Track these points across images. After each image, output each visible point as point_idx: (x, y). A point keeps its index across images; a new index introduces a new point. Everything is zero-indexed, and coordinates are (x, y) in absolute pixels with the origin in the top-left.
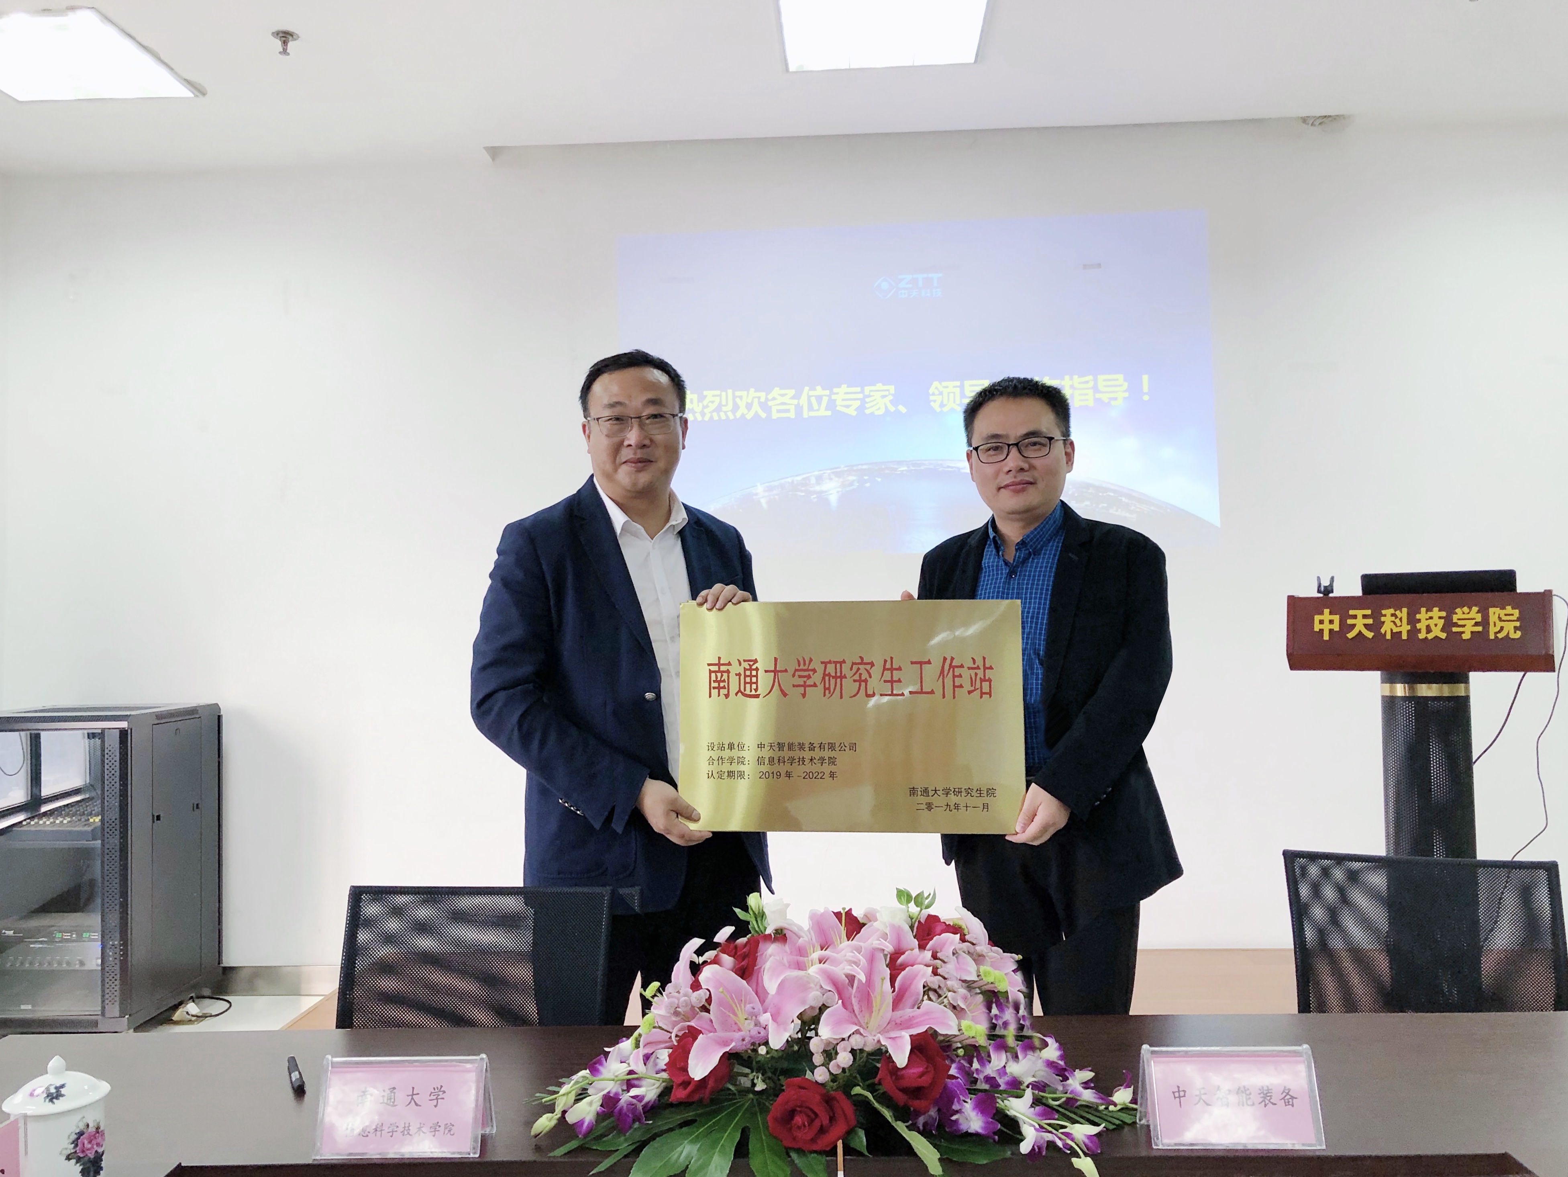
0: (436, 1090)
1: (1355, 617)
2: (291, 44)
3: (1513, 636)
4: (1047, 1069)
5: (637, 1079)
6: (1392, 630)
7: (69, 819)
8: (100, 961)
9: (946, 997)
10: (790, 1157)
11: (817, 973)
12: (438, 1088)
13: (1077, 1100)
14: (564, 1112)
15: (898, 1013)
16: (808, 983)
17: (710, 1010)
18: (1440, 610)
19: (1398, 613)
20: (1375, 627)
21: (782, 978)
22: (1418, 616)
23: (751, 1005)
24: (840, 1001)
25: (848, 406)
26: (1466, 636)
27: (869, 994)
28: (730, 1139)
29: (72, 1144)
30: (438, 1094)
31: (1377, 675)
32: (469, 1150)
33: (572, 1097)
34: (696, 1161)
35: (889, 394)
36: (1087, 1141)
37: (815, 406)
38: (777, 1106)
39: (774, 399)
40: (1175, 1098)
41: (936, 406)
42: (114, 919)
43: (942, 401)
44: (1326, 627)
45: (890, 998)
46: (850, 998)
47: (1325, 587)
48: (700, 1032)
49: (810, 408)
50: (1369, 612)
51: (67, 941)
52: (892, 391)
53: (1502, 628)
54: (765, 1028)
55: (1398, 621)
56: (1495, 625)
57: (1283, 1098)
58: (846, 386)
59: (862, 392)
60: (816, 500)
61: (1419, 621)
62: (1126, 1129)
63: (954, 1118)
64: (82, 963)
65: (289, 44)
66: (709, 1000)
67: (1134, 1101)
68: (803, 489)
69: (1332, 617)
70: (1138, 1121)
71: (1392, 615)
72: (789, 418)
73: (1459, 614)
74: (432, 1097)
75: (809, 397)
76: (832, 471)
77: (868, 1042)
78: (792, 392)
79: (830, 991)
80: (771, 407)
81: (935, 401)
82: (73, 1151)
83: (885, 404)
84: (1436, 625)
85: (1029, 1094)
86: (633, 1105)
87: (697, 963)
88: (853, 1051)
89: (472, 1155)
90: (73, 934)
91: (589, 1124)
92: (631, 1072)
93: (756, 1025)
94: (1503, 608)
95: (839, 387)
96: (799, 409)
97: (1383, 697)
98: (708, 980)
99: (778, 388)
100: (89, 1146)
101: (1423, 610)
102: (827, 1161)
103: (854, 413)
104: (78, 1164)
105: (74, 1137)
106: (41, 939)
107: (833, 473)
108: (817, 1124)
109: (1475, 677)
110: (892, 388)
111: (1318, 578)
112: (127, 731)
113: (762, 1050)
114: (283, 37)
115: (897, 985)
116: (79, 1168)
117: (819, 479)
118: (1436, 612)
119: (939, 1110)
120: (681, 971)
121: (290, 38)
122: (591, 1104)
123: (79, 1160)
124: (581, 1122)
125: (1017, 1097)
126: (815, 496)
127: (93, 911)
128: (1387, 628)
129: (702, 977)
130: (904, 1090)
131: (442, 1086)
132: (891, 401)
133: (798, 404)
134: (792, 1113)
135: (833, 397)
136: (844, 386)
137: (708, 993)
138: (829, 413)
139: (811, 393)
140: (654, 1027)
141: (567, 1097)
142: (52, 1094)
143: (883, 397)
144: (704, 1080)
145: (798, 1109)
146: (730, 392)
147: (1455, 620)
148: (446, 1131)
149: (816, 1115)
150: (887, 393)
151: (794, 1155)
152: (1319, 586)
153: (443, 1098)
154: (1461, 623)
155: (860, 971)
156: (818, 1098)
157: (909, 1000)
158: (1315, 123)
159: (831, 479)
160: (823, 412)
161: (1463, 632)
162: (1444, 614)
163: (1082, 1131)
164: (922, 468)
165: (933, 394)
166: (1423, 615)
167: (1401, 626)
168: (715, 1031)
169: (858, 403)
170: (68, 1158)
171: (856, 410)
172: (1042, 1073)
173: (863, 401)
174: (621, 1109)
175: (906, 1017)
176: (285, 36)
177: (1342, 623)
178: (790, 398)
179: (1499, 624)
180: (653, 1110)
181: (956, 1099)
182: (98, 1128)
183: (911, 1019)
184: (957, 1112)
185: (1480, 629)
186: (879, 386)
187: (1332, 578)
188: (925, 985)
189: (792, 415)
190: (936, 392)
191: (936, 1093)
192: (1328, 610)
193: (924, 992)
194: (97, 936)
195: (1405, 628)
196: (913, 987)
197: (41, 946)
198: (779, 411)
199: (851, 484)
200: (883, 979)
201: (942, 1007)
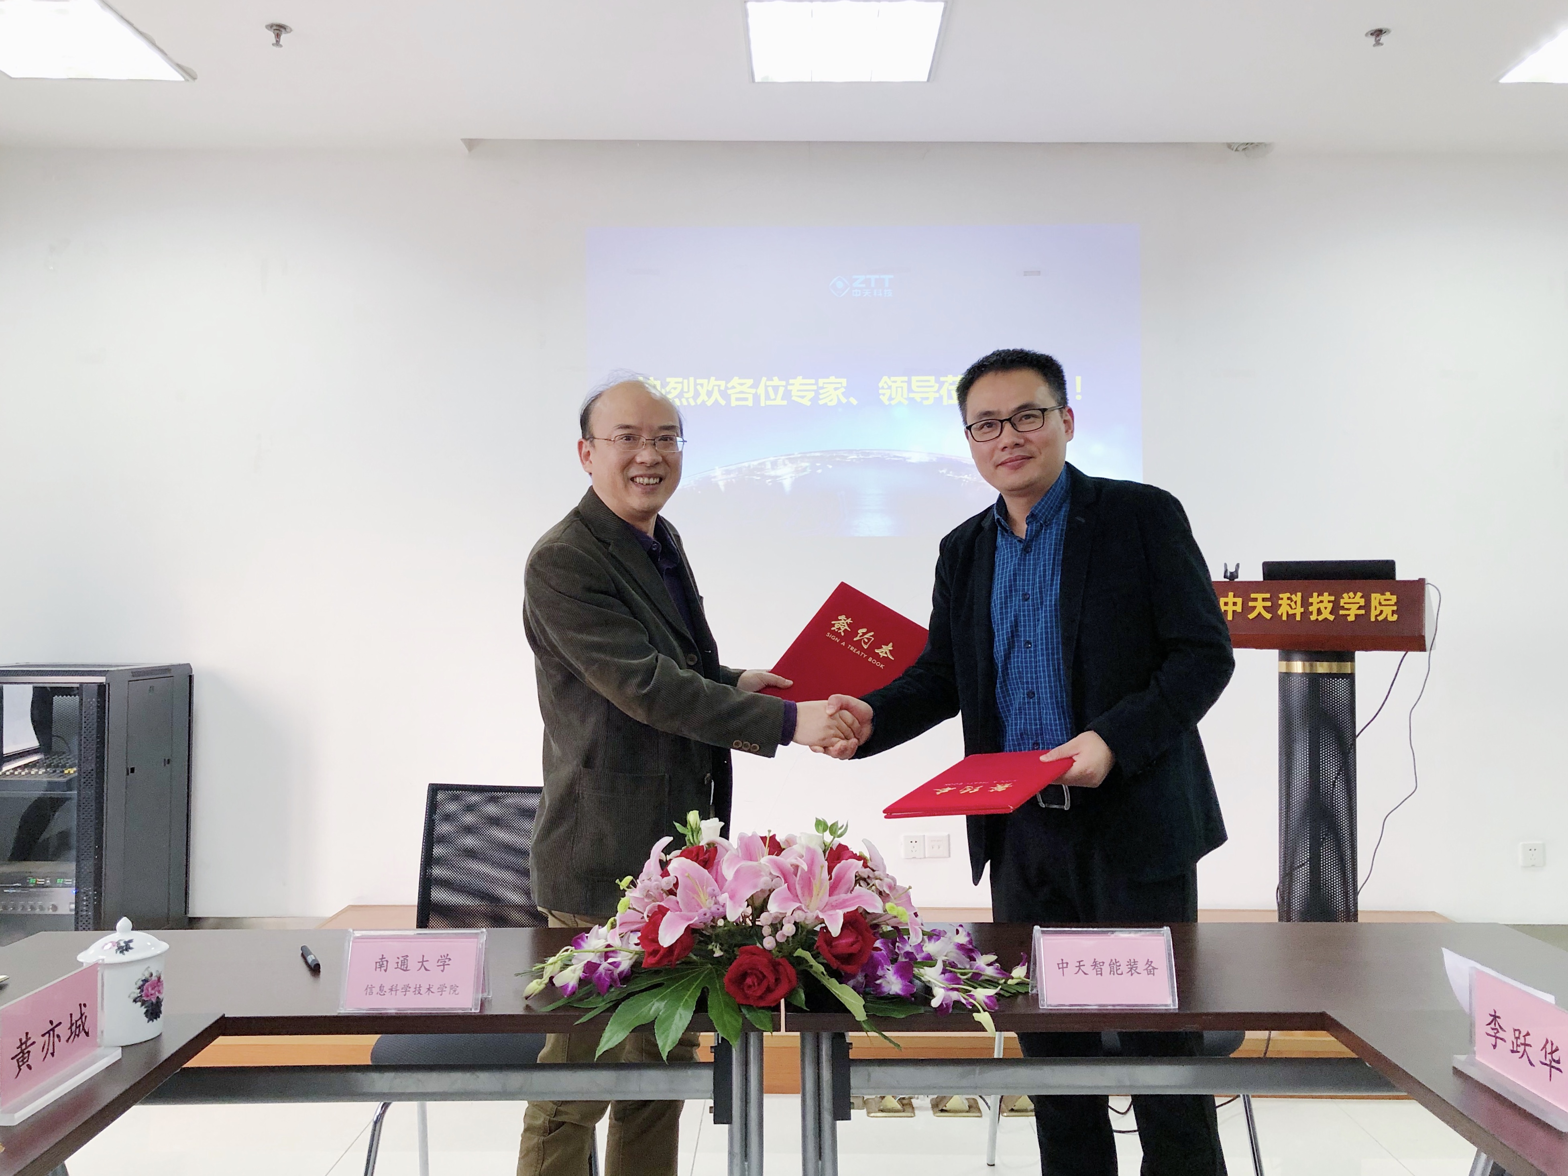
0: (443, 958)
1: (1255, 600)
2: (284, 37)
3: (1390, 619)
4: (958, 951)
5: (613, 952)
6: (1287, 612)
7: (44, 770)
8: (73, 906)
9: (873, 885)
10: (742, 1012)
11: (767, 862)
12: (444, 956)
13: (981, 975)
14: (551, 978)
15: (834, 898)
16: (760, 871)
17: (676, 893)
18: (1329, 595)
19: (1293, 597)
20: (1273, 609)
21: (738, 866)
22: (1311, 600)
23: (712, 888)
24: (786, 884)
25: (803, 397)
26: (1351, 618)
27: (810, 881)
28: (691, 998)
29: (138, 989)
30: (444, 962)
31: (1276, 652)
32: (471, 1007)
33: (559, 965)
34: (664, 1013)
35: (842, 387)
36: (987, 1001)
37: (772, 396)
38: (731, 971)
39: (733, 387)
40: (1059, 968)
41: (885, 399)
42: (89, 866)
43: (891, 395)
44: (1230, 609)
45: (827, 884)
46: (794, 884)
47: (1231, 573)
48: (668, 910)
49: (768, 397)
50: (1268, 596)
51: (43, 886)
52: (845, 384)
53: (1381, 612)
54: (723, 906)
55: (1293, 604)
56: (1376, 609)
57: (1147, 969)
58: (801, 377)
59: (816, 384)
60: (770, 484)
61: (1312, 604)
62: (1020, 997)
63: (878, 982)
64: (55, 908)
65: (282, 37)
66: (676, 885)
67: (1027, 976)
68: (759, 473)
69: (1236, 600)
70: (1030, 991)
71: (1288, 598)
72: (747, 406)
73: (1346, 598)
74: (439, 964)
75: (766, 387)
76: (787, 457)
77: (808, 916)
78: (750, 382)
79: (778, 877)
80: (730, 395)
81: (884, 395)
82: (139, 995)
83: (837, 396)
84: (1326, 608)
85: (939, 966)
86: (611, 970)
87: (665, 860)
88: (796, 924)
89: (473, 1011)
90: (47, 880)
91: (573, 988)
92: (609, 946)
93: (715, 903)
94: (1383, 594)
95: (795, 378)
96: (756, 397)
97: (1280, 673)
98: (675, 869)
99: (738, 378)
100: (153, 992)
101: (1315, 594)
102: (772, 1015)
103: (809, 404)
104: (144, 1007)
105: (140, 983)
106: (14, 885)
107: (787, 459)
108: (764, 985)
109: (1359, 655)
110: (844, 381)
111: (1226, 565)
112: (105, 686)
113: (721, 922)
114: (277, 30)
115: (833, 874)
116: (144, 1010)
117: (774, 464)
118: (1326, 597)
119: (866, 976)
120: (651, 866)
121: (283, 30)
122: (574, 971)
123: (143, 1003)
124: (566, 986)
125: (931, 967)
126: (770, 480)
127: (68, 860)
128: (1283, 610)
129: (670, 868)
130: (836, 957)
131: (448, 955)
132: (843, 393)
133: (756, 393)
134: (744, 976)
135: (789, 388)
136: (800, 378)
137: (676, 879)
138: (785, 403)
139: (769, 383)
140: (629, 908)
141: (554, 967)
142: (122, 947)
143: (836, 389)
144: (671, 947)
145: (749, 971)
146: (692, 379)
147: (1342, 604)
148: (452, 991)
149: (764, 976)
150: (839, 386)
151: (744, 1011)
152: (1226, 571)
153: (449, 965)
154: (1346, 606)
155: (803, 862)
156: (765, 960)
157: (843, 887)
158: (1239, 149)
159: (785, 465)
160: (779, 402)
161: (1349, 615)
162: (1332, 598)
163: (982, 994)
164: (871, 457)
165: (883, 388)
166: (1314, 599)
167: (1295, 609)
168: (681, 911)
169: (812, 394)
170: (135, 1001)
171: (810, 400)
172: (955, 955)
173: (817, 393)
174: (601, 974)
175: (841, 900)
176: (279, 29)
177: (1244, 604)
178: (749, 388)
179: (1379, 608)
180: (625, 978)
181: (879, 967)
182: (159, 978)
183: (845, 901)
184: (881, 977)
185: (1362, 612)
186: (832, 379)
187: (1238, 565)
188: (857, 875)
189: (750, 403)
190: (886, 386)
191: (865, 960)
192: (1232, 593)
193: (856, 881)
194: (71, 881)
195: (1299, 610)
196: (847, 876)
197: (14, 891)
198: (737, 399)
199: (804, 469)
200: (822, 867)
201: (870, 891)
